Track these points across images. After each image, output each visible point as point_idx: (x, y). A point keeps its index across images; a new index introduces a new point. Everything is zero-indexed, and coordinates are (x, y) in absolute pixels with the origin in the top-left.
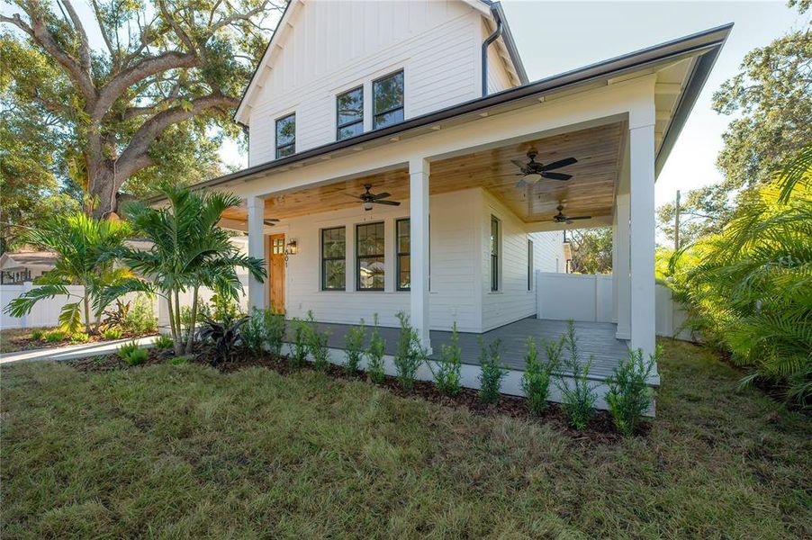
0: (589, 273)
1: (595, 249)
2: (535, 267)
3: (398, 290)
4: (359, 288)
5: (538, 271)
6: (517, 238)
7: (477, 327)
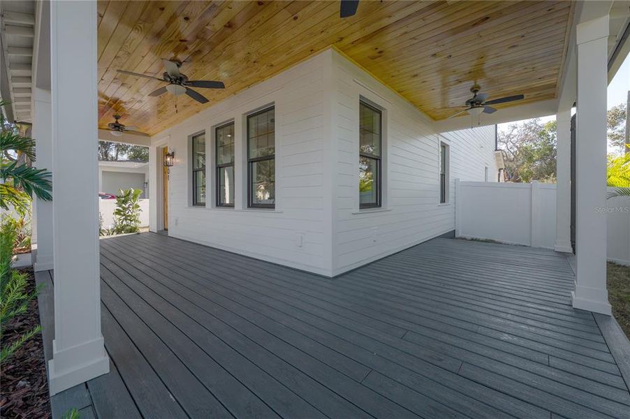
0: (524, 182)
1: (530, 159)
2: (452, 176)
3: (249, 206)
4: (219, 203)
5: (456, 181)
6: (423, 139)
7: (326, 268)
